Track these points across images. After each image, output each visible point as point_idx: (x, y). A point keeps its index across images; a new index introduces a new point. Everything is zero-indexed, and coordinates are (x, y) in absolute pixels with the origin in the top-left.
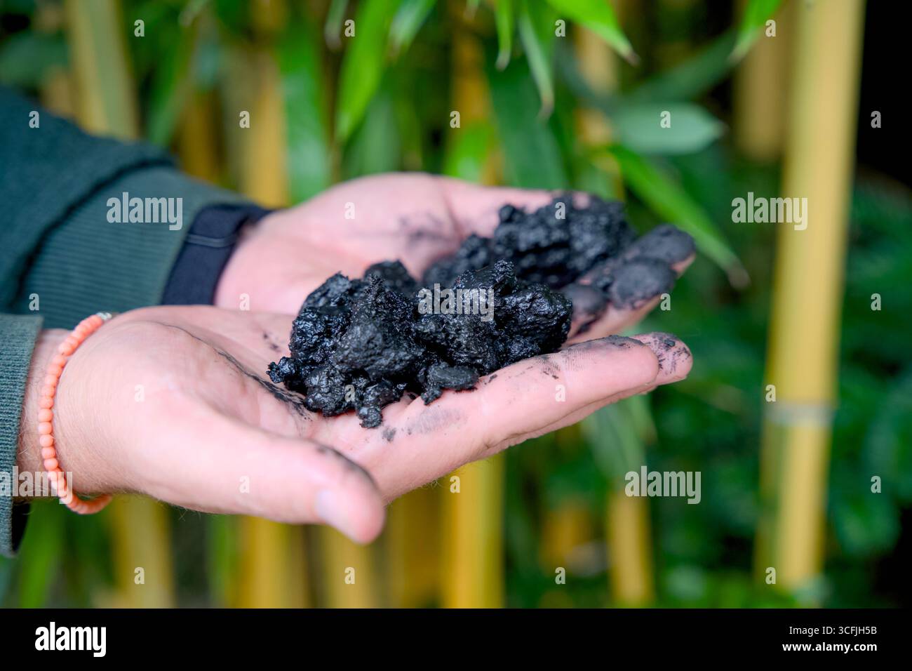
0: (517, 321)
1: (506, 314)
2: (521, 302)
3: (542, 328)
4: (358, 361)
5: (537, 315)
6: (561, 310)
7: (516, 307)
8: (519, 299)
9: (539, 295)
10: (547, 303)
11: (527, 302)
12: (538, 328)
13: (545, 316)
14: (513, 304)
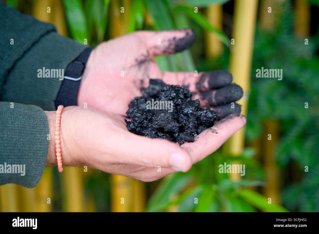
0: (200, 119)
1: (198, 117)
2: (203, 113)
3: (208, 122)
4: (162, 124)
5: (207, 118)
6: (215, 116)
7: (201, 115)
8: (202, 112)
9: (208, 111)
10: (210, 114)
11: (204, 113)
12: (207, 122)
13: (210, 118)
14: (200, 114)
